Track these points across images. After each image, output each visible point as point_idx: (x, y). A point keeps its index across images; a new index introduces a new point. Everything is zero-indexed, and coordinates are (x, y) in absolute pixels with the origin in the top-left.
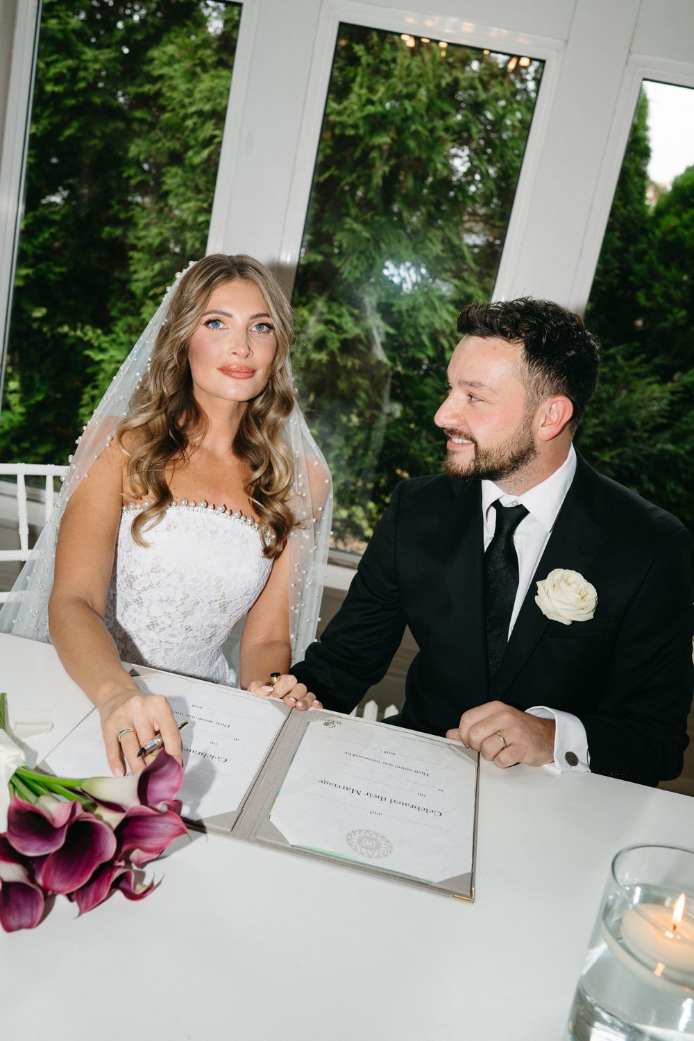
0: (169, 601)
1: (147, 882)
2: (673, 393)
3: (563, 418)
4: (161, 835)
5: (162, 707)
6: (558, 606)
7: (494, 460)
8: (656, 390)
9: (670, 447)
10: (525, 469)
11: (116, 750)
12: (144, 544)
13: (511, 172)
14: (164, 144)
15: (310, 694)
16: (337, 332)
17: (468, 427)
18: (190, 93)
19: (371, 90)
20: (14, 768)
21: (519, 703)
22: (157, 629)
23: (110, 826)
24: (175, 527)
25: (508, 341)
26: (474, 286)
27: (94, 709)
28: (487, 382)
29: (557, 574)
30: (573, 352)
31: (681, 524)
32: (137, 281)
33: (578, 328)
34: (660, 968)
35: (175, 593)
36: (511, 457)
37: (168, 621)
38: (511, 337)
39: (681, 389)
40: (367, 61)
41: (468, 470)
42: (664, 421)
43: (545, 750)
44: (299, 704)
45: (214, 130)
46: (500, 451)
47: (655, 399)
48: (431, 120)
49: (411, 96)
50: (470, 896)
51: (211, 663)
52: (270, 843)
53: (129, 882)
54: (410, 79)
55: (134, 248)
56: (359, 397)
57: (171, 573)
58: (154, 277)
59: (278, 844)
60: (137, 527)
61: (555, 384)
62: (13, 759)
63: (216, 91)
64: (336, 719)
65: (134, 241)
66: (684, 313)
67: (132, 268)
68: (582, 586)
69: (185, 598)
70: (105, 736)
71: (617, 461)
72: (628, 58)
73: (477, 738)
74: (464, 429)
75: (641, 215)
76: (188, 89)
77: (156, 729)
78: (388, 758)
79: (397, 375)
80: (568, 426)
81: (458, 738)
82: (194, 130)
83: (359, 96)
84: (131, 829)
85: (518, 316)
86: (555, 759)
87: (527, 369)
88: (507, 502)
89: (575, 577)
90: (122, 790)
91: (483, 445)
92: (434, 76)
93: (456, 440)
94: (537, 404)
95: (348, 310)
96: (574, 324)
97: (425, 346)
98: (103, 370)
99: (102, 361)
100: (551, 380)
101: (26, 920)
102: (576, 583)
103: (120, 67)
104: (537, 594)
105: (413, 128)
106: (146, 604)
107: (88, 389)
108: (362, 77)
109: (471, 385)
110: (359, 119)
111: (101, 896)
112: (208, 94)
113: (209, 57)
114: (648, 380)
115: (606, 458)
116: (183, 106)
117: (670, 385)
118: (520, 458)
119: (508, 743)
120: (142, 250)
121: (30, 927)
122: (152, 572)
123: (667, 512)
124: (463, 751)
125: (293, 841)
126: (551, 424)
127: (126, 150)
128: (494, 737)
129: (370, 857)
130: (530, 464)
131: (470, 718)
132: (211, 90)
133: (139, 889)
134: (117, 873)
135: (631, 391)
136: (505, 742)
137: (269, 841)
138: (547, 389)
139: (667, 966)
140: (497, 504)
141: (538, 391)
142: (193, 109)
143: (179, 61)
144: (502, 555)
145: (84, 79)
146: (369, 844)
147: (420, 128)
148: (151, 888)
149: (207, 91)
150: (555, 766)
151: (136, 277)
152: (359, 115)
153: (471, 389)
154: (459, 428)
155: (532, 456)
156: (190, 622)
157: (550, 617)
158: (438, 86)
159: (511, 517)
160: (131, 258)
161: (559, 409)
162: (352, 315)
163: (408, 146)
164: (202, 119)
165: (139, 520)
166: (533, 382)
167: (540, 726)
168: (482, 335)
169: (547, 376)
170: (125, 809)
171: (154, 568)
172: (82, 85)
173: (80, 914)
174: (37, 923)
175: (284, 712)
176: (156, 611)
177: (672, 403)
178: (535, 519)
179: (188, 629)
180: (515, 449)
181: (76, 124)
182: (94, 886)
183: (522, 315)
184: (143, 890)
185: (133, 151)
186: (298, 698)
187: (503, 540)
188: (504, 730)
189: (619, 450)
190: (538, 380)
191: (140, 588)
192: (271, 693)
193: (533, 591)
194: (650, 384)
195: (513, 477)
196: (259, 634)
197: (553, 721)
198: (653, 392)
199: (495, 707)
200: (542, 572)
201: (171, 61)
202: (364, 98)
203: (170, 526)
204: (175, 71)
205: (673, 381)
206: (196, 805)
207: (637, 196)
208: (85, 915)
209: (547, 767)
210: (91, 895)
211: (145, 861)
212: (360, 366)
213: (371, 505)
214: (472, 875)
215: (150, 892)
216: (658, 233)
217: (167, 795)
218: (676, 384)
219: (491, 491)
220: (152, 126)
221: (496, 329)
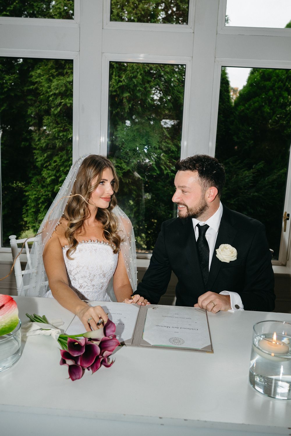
0: (85, 277)
1: (111, 361)
2: (253, 173)
3: (215, 194)
4: (112, 346)
5: (100, 309)
6: (224, 256)
7: (194, 211)
8: (247, 173)
9: (256, 194)
10: (205, 213)
11: (88, 325)
12: (72, 259)
13: (177, 99)
14: (41, 107)
15: (146, 300)
16: (120, 170)
17: (184, 201)
18: (49, 87)
19: (120, 77)
20: (58, 335)
21: (217, 291)
22: (83, 288)
23: (97, 345)
24: (82, 251)
25: (192, 171)
26: (171, 144)
27: (75, 316)
28: (187, 185)
29: (222, 246)
30: (215, 172)
31: (261, 223)
32: (38, 161)
33: (216, 163)
34: (273, 354)
35: (86, 273)
36: (199, 209)
37: (86, 284)
38: (193, 170)
39: (256, 171)
40: (116, 66)
41: (186, 216)
42: (252, 184)
43: (228, 305)
44: (143, 304)
45: (61, 100)
46: (195, 208)
47: (247, 176)
48: (144, 84)
49: (135, 77)
50: (212, 351)
51: (104, 297)
52: (145, 346)
53: (106, 362)
54: (134, 71)
55: (35, 149)
56: (133, 193)
57: (84, 267)
58: (45, 159)
59: (147, 345)
60: (68, 254)
61: (210, 183)
62: (57, 333)
63: (60, 85)
64: (156, 307)
65: (34, 146)
66: (252, 142)
67: (35, 157)
68: (231, 249)
69: (90, 275)
70: (83, 322)
71: (237, 203)
72: (215, 60)
73: (204, 305)
74: (182, 202)
75: (230, 106)
76: (48, 86)
77: (100, 316)
78: (176, 316)
79: (146, 183)
80: (217, 196)
81: (198, 306)
82: (53, 101)
83: (116, 80)
84: (103, 345)
85: (195, 162)
86: (232, 307)
87: (200, 179)
88: (202, 224)
89: (228, 246)
90: (98, 334)
91: (189, 207)
92: (143, 68)
93: (181, 206)
94: (206, 191)
95: (123, 160)
96: (214, 162)
97: (156, 170)
98: (30, 199)
99: (29, 195)
100: (209, 182)
101: (78, 377)
102: (229, 248)
103: (19, 81)
104: (217, 254)
105: (138, 88)
106: (77, 279)
107: (24, 207)
108: (115, 73)
109: (182, 187)
110: (117, 88)
111: (98, 367)
112: (56, 87)
113: (54, 72)
114: (243, 170)
115: (232, 202)
116: (47, 92)
117: (252, 170)
118: (203, 209)
119: (215, 304)
120: (38, 149)
121: (79, 378)
122: (77, 268)
123: (256, 220)
124: (201, 310)
125: (152, 344)
126: (211, 197)
127: (27, 111)
128: (210, 303)
129: (178, 345)
130: (207, 211)
131: (201, 299)
132: (58, 85)
133: (109, 364)
134: (101, 359)
135: (238, 175)
136: (214, 304)
137: (145, 345)
138: (208, 185)
139: (275, 353)
140: (198, 225)
141: (205, 186)
142: (52, 93)
143: (43, 76)
144: (202, 242)
145: (6, 87)
146: (177, 341)
147: (140, 88)
148: (112, 363)
149: (56, 85)
150: (232, 310)
151: (38, 160)
152: (116, 87)
153: (183, 188)
154: (181, 202)
155: (207, 208)
156: (93, 283)
157: (222, 261)
158: (145, 71)
159: (203, 229)
160: (35, 153)
161: (213, 191)
162: (125, 162)
163: (137, 95)
164: (55, 97)
165: (68, 252)
166: (203, 184)
167: (225, 297)
168: (184, 170)
169: (207, 181)
170: (99, 340)
171: (77, 266)
172: (6, 89)
173: (93, 373)
174: (81, 376)
175: (138, 307)
176: (81, 281)
177: (254, 177)
178: (212, 229)
179: (93, 286)
180: (200, 207)
181: (5, 105)
182: (95, 364)
183: (196, 162)
184: (110, 364)
185: (29, 111)
186: (142, 302)
187: (202, 237)
188: (213, 300)
189: (237, 198)
190: (204, 183)
191: (74, 274)
192: (132, 302)
193: (215, 253)
194: (244, 171)
195: (202, 216)
196: (119, 284)
197: (229, 296)
198: (246, 174)
199: (209, 293)
200: (217, 246)
201: (40, 76)
202: (117, 80)
203: (80, 251)
204: (42, 79)
205: (253, 169)
206: (120, 336)
207: (227, 100)
208: (94, 373)
209: (229, 311)
210: (95, 367)
211: (108, 355)
212: (131, 181)
213: (143, 235)
214: (211, 345)
215: (112, 364)
216: (237, 113)
217: (112, 333)
218: (254, 170)
219: (195, 221)
220: (35, 101)
221: (188, 168)
